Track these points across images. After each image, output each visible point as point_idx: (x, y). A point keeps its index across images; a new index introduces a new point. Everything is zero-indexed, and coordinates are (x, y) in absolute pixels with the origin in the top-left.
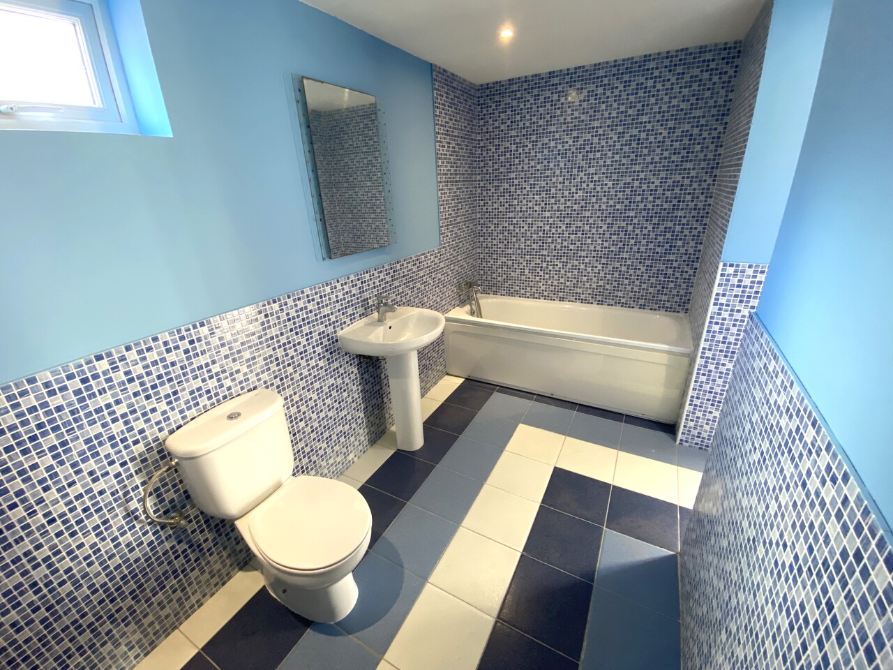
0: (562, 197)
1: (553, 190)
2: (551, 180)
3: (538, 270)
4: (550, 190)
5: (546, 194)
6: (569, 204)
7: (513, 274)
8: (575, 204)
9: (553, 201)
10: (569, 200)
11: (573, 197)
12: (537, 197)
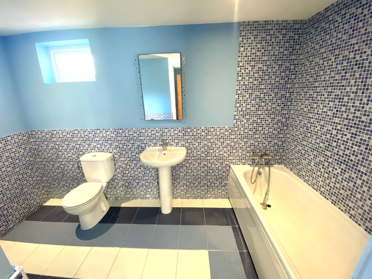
0: (353, 106)
1: (346, 99)
2: (345, 89)
3: (321, 166)
4: (343, 99)
5: (339, 102)
6: (358, 114)
7: (303, 161)
8: (365, 115)
9: (344, 109)
10: (359, 110)
11: (363, 107)
12: (331, 104)
